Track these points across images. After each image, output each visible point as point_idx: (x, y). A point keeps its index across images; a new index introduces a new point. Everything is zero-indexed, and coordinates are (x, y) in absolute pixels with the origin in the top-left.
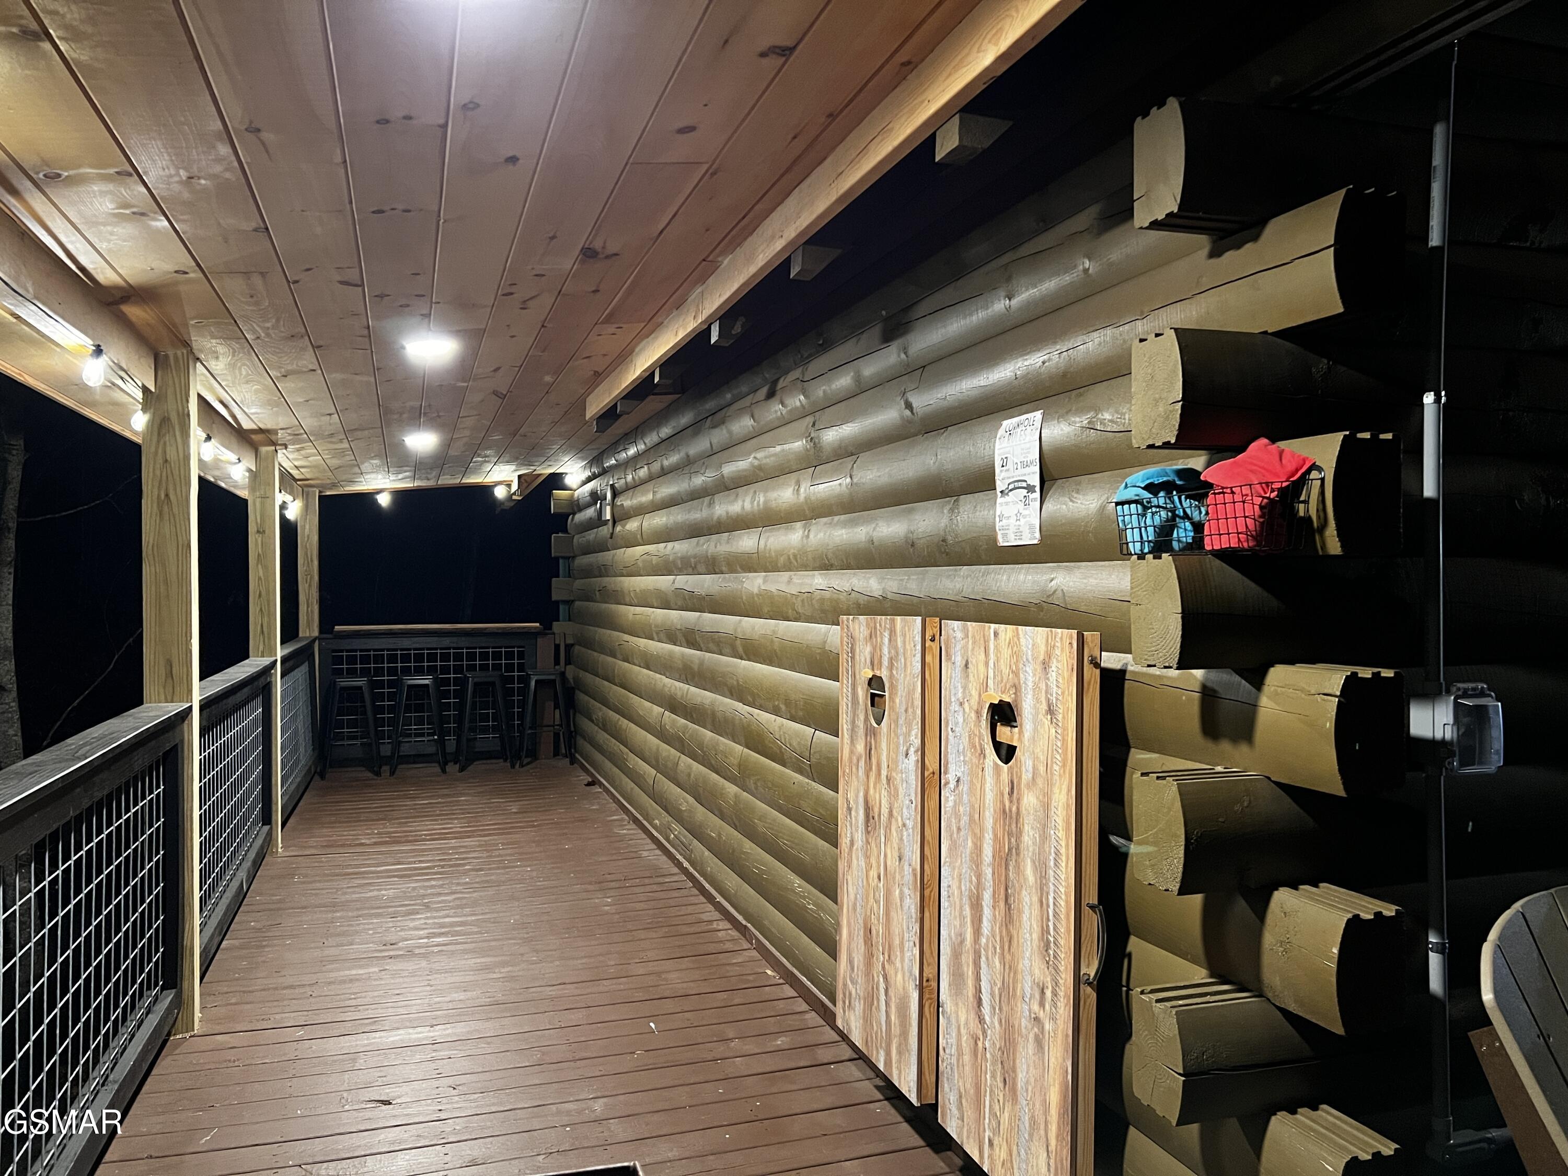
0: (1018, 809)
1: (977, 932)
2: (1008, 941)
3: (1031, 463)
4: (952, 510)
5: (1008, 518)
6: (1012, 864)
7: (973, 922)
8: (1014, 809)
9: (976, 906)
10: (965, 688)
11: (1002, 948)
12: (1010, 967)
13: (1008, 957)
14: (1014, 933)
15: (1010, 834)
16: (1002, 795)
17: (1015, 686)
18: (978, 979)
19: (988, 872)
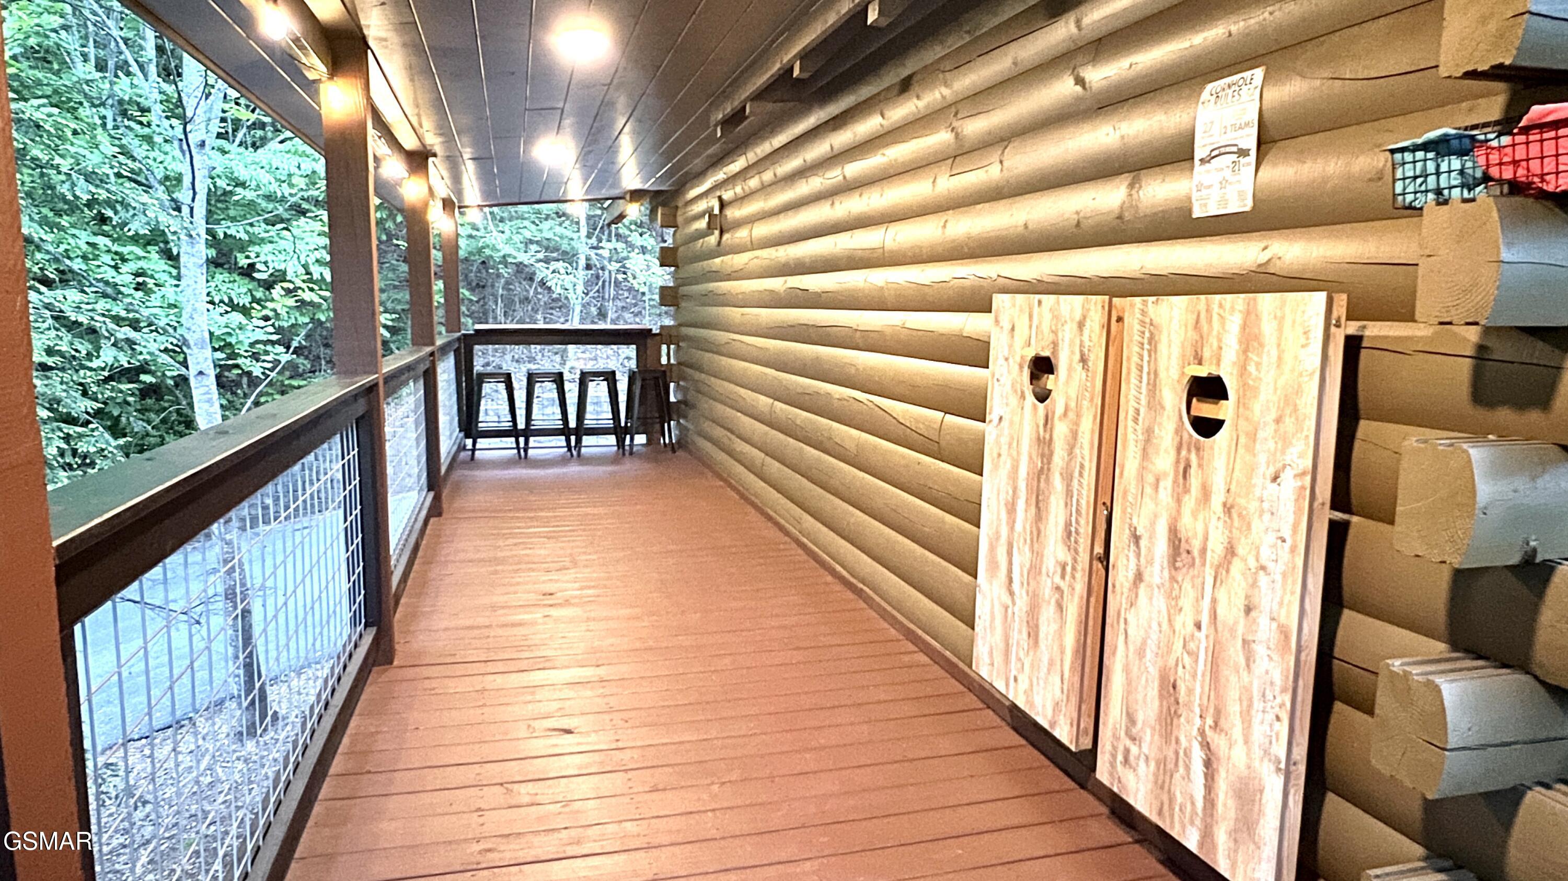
0: (1051, 436)
1: (1012, 529)
2: (1037, 535)
3: (1247, 124)
4: (1131, 186)
5: (1209, 187)
6: (1043, 477)
7: (1008, 523)
8: (1047, 437)
9: (1011, 509)
10: (1011, 346)
11: (1032, 540)
12: (1037, 554)
13: (1036, 546)
14: (1042, 527)
15: (1043, 456)
16: (1038, 426)
17: (1053, 343)
18: (1010, 563)
19: (1022, 485)
